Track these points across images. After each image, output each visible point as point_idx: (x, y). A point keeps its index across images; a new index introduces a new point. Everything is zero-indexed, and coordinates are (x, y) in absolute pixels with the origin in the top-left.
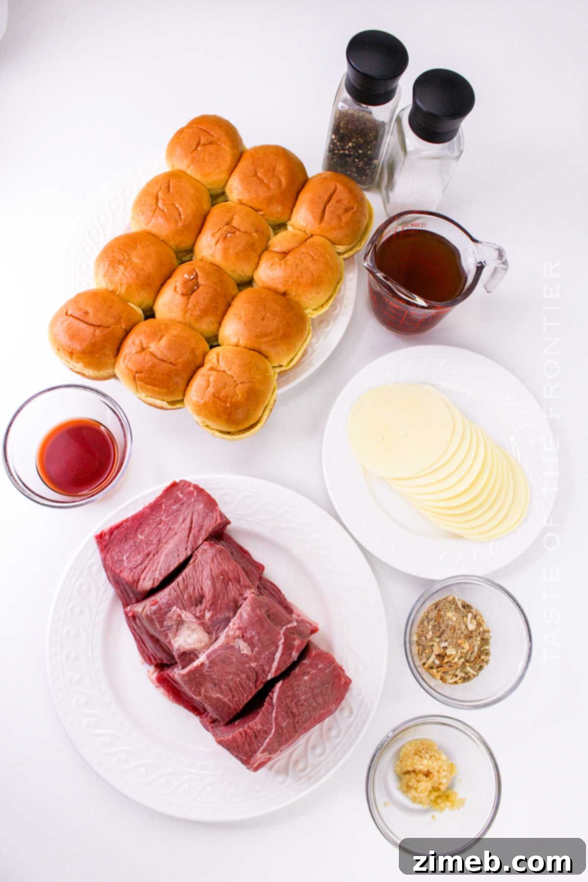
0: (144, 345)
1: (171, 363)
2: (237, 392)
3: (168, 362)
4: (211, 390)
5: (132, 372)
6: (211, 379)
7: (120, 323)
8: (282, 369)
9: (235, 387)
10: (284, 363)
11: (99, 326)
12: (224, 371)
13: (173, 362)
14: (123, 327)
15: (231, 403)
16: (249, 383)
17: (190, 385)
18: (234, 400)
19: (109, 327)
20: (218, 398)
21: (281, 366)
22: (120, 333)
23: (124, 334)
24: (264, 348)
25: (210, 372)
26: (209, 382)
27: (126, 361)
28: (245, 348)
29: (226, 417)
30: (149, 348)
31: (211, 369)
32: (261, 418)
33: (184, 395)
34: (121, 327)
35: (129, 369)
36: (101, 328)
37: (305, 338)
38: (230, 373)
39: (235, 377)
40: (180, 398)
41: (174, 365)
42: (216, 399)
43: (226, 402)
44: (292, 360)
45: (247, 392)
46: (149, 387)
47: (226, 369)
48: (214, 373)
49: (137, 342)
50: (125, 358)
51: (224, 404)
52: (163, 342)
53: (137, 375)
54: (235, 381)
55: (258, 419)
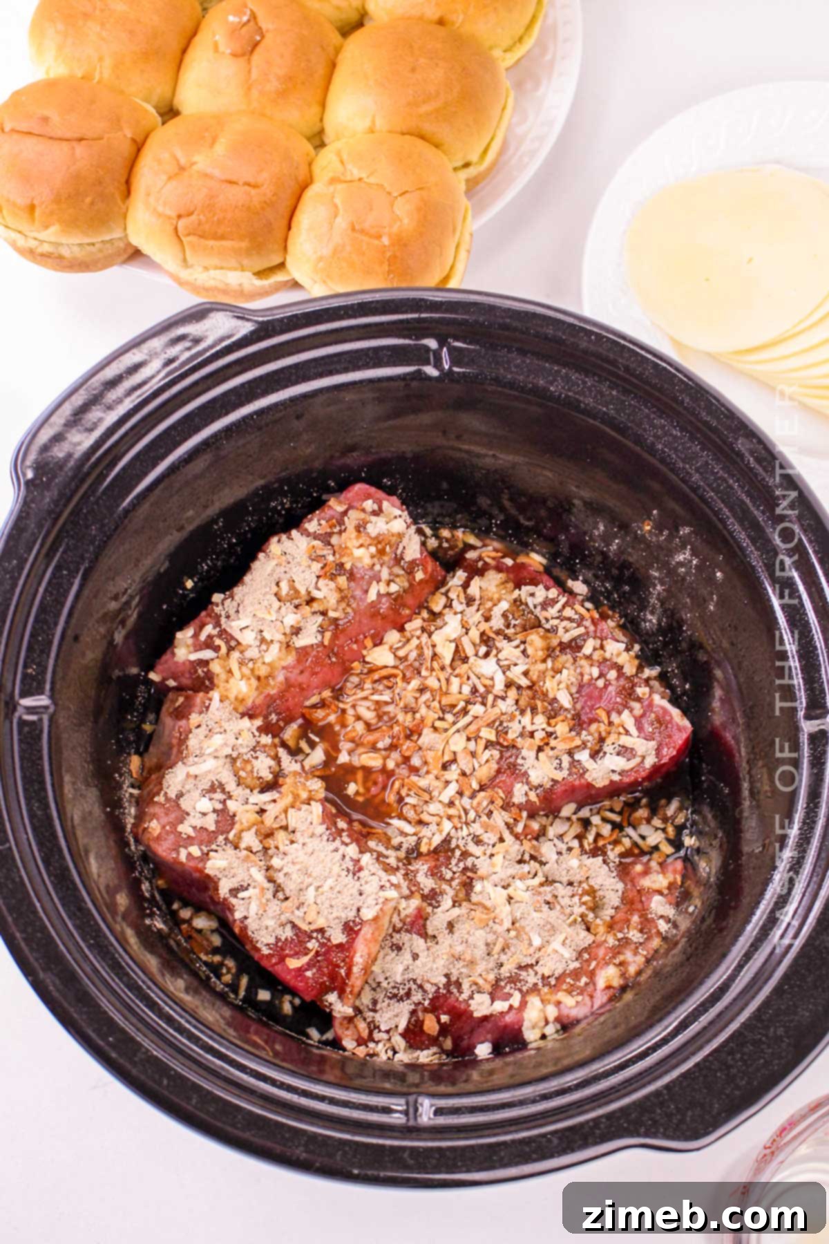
0: (183, 161)
1: (248, 184)
2: (398, 212)
3: (241, 183)
4: (341, 222)
5: (170, 218)
6: (338, 201)
7: (121, 129)
8: (472, 172)
9: (392, 206)
10: (474, 157)
11: (80, 140)
12: (360, 179)
13: (252, 181)
14: (129, 135)
15: (390, 236)
16: (418, 192)
17: (294, 225)
18: (395, 229)
19: (100, 138)
20: (362, 231)
21: (467, 165)
22: (126, 149)
23: (134, 149)
24: (428, 128)
25: (331, 189)
26: (336, 206)
27: (152, 200)
28: (390, 132)
29: (386, 267)
30: (193, 164)
31: (333, 181)
32: (452, 268)
33: (285, 248)
34: (125, 136)
35: (160, 215)
36: (83, 143)
37: (502, 102)
38: (372, 180)
39: (386, 185)
40: (276, 260)
41: (255, 186)
42: (357, 235)
43: (379, 237)
44: (486, 151)
45: (419, 209)
46: (211, 243)
47: (364, 175)
48: (340, 187)
49: (166, 156)
50: (148, 195)
51: (376, 242)
52: (220, 148)
53: (182, 224)
54: (389, 193)
55: (448, 268)
